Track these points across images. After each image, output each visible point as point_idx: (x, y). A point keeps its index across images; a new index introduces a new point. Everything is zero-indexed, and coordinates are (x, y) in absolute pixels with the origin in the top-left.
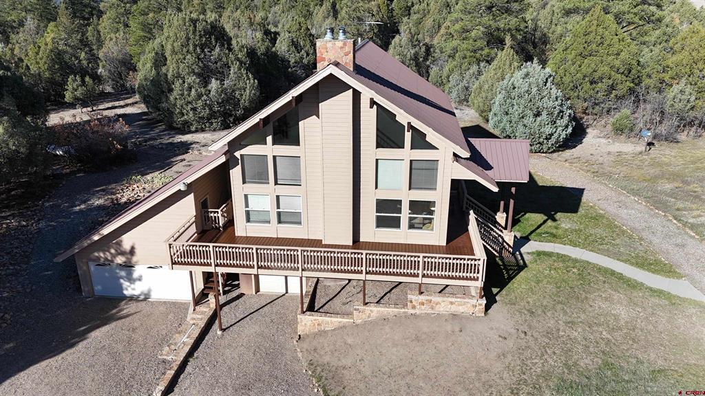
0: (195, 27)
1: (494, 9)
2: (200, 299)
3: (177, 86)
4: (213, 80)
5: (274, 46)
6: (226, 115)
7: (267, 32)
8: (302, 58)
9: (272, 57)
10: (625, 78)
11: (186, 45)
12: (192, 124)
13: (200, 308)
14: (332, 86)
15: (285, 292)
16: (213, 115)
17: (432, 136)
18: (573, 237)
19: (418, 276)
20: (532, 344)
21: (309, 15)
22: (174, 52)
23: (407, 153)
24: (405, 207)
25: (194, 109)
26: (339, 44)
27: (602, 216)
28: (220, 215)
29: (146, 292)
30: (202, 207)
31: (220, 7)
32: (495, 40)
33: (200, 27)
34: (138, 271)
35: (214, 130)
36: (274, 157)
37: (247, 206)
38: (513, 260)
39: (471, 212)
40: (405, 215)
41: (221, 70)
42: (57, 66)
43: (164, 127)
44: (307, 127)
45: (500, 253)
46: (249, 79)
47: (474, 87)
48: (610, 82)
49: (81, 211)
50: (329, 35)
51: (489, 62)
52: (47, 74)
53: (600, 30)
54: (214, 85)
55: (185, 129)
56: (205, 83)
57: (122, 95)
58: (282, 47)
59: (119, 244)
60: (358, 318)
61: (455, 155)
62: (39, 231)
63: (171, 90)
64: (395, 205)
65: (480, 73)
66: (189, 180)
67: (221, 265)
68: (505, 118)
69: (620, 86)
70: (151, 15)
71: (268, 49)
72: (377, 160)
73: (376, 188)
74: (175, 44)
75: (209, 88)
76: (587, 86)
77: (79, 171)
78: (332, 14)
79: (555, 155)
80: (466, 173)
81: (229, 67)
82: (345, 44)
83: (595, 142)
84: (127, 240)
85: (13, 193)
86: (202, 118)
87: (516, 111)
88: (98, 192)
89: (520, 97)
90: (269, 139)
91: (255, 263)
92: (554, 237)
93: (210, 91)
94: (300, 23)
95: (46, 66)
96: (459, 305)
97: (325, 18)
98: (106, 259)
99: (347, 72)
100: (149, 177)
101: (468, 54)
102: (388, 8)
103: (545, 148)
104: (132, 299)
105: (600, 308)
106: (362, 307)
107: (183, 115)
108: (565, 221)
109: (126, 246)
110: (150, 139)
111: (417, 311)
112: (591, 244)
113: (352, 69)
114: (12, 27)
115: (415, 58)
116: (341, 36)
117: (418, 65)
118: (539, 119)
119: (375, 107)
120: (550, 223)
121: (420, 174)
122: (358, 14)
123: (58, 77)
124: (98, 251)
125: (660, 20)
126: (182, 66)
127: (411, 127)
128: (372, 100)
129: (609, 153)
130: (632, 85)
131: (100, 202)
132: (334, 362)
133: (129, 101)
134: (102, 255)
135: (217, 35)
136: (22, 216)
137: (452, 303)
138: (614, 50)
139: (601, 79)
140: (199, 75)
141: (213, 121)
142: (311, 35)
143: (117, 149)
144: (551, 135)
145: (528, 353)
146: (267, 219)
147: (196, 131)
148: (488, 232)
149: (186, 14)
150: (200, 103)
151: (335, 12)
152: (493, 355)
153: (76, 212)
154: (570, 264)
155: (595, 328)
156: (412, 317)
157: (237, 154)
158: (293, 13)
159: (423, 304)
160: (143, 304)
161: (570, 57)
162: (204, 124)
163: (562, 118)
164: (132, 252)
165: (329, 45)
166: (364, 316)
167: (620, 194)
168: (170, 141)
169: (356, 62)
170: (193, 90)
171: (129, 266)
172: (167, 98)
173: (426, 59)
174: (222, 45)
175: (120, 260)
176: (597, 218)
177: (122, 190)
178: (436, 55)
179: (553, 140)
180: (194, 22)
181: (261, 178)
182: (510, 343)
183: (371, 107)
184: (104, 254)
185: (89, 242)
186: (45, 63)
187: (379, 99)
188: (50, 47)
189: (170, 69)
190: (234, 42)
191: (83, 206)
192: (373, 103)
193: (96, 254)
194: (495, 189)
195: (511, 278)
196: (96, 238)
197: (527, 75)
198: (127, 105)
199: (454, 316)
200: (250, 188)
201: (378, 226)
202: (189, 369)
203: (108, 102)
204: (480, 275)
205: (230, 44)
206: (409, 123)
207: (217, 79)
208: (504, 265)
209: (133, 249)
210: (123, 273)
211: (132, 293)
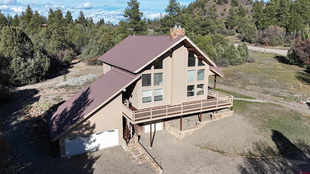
0: (16, 33)
6: (38, 75)
12: (21, 81)
13: (130, 145)
15: (154, 131)
16: (32, 76)
19: (216, 107)
23: (197, 68)
24: (196, 87)
25: (24, 73)
26: (181, 29)
29: (97, 147)
33: (18, 33)
34: (95, 136)
36: (154, 74)
37: (143, 96)
40: (196, 90)
41: (30, 54)
44: (166, 62)
54: (31, 61)
63: (10, 64)
64: (192, 87)
72: (188, 71)
81: (34, 52)
86: (27, 78)
90: (153, 67)
93: (30, 64)
98: (79, 133)
100: (34, 105)
104: (89, 151)
106: (200, 123)
109: (91, 124)
134: (77, 132)
140: (21, 56)
141: (32, 79)
146: (150, 100)
152: (246, 125)
157: (141, 74)
160: (95, 152)
165: (178, 30)
166: (201, 126)
182: (247, 121)
199: (226, 118)
200: (145, 88)
201: (187, 96)
204: (232, 103)
209: (94, 125)
210: (86, 140)
211: (90, 149)
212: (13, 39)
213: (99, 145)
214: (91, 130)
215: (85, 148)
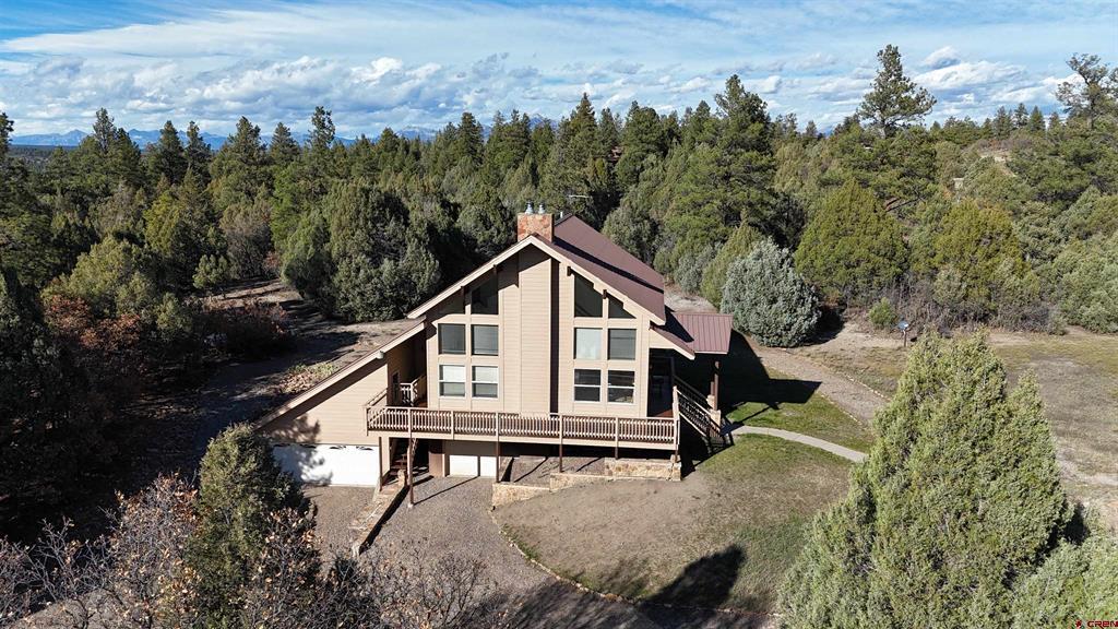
0: (368, 198)
1: (731, 179)
2: (387, 479)
3: (343, 267)
4: (386, 260)
5: (456, 220)
6: (399, 301)
7: (445, 204)
8: (491, 237)
9: (455, 234)
10: (886, 261)
11: (355, 219)
12: (357, 312)
13: (387, 488)
14: (532, 256)
15: (476, 475)
16: (383, 302)
17: (629, 305)
18: (792, 424)
19: (614, 439)
20: (724, 502)
21: (498, 181)
22: (341, 227)
23: (605, 322)
24: (604, 378)
25: (362, 294)
26: (539, 217)
27: (832, 407)
28: (411, 389)
29: (327, 477)
30: (394, 380)
31: (373, 168)
32: (731, 216)
33: (373, 198)
34: (321, 452)
35: (384, 320)
36: (472, 326)
37: (441, 378)
38: (721, 440)
39: (675, 388)
40: (604, 386)
41: (395, 249)
42: (181, 245)
43: (320, 316)
44: (506, 295)
45: (707, 433)
46: (428, 259)
47: (705, 270)
48: (870, 266)
49: (243, 400)
50: (529, 210)
51: (724, 242)
52: (169, 254)
53: (855, 206)
54: (387, 265)
55: (350, 318)
56: (376, 263)
57: (256, 281)
58: (466, 222)
59: (303, 421)
60: (555, 486)
61: (652, 323)
62: (201, 419)
63: (335, 271)
64: (593, 376)
65: (714, 255)
66: (385, 350)
67: (417, 431)
68: (737, 305)
69: (883, 272)
70: (302, 182)
71: (450, 224)
72: (575, 329)
73: (575, 358)
74: (343, 218)
75: (381, 269)
76: (842, 271)
77: (231, 360)
78: (530, 180)
79: (797, 350)
80: (664, 342)
81: (405, 245)
82: (544, 218)
83: (851, 338)
84: (313, 416)
85: (165, 380)
86: (371, 305)
87: (748, 296)
88: (259, 381)
89: (752, 280)
90: (468, 308)
91: (452, 428)
92: (770, 423)
93: (381, 273)
94: (488, 193)
95: (169, 244)
96: (655, 470)
97: (522, 185)
98: (288, 438)
99: (546, 242)
100: (315, 367)
101: (699, 232)
102: (609, 172)
103: (785, 341)
104: (311, 484)
105: (799, 477)
106: (558, 474)
107: (347, 300)
108: (788, 410)
109: (311, 422)
110: (307, 329)
111: (614, 478)
112: (809, 429)
113: (550, 240)
114: (93, 195)
115: (637, 237)
116: (541, 211)
117: (640, 246)
118: (774, 306)
119: (573, 276)
120: (770, 411)
121: (619, 343)
122: (566, 183)
123: (181, 258)
124: (280, 428)
125: (930, 194)
126: (350, 242)
127: (607, 295)
128: (569, 267)
129: (863, 348)
130: (899, 270)
131: (263, 391)
132: (529, 524)
133: (269, 288)
134: (283, 433)
135: (393, 207)
136: (179, 402)
137: (648, 468)
138: (873, 228)
139: (858, 262)
140: (368, 254)
141: (384, 309)
142: (502, 207)
143: (280, 334)
144: (791, 325)
145: (719, 510)
146: (462, 392)
147: (362, 322)
148: (694, 410)
149: (356, 183)
150: (369, 286)
151: (535, 178)
152: (685, 510)
153: (238, 402)
154: (780, 444)
155: (790, 493)
156: (608, 484)
157: (435, 323)
158: (476, 178)
159: (620, 469)
160: (323, 489)
161: (821, 237)
162: (373, 313)
163: (803, 305)
164: (316, 429)
165: (530, 218)
166: (561, 484)
167: (860, 387)
168: (333, 330)
169: (556, 234)
170: (362, 271)
171: (310, 446)
172: (330, 281)
173: (650, 239)
174: (398, 219)
175: (302, 438)
176: (825, 408)
177: (286, 379)
178: (663, 234)
179: (793, 331)
180: (366, 192)
181: (458, 348)
182: (703, 502)
183: (569, 275)
184: (286, 432)
185: (274, 416)
186: (169, 240)
187: (575, 267)
188: (175, 221)
189: (335, 247)
190: (412, 216)
191: (244, 395)
192: (570, 271)
193: (277, 432)
194: (692, 358)
195: (714, 453)
196: (282, 412)
197: (760, 256)
198: (266, 293)
199: (650, 481)
200: (446, 358)
201: (577, 399)
202: (382, 532)
203: (240, 290)
204: (674, 438)
205: (406, 218)
206: (605, 291)
207: (389, 259)
208: (710, 443)
209: (317, 426)
210: (304, 455)
211: (311, 478)
212: (359, 212)
213: (331, 475)
214: (312, 434)
215: (301, 473)
